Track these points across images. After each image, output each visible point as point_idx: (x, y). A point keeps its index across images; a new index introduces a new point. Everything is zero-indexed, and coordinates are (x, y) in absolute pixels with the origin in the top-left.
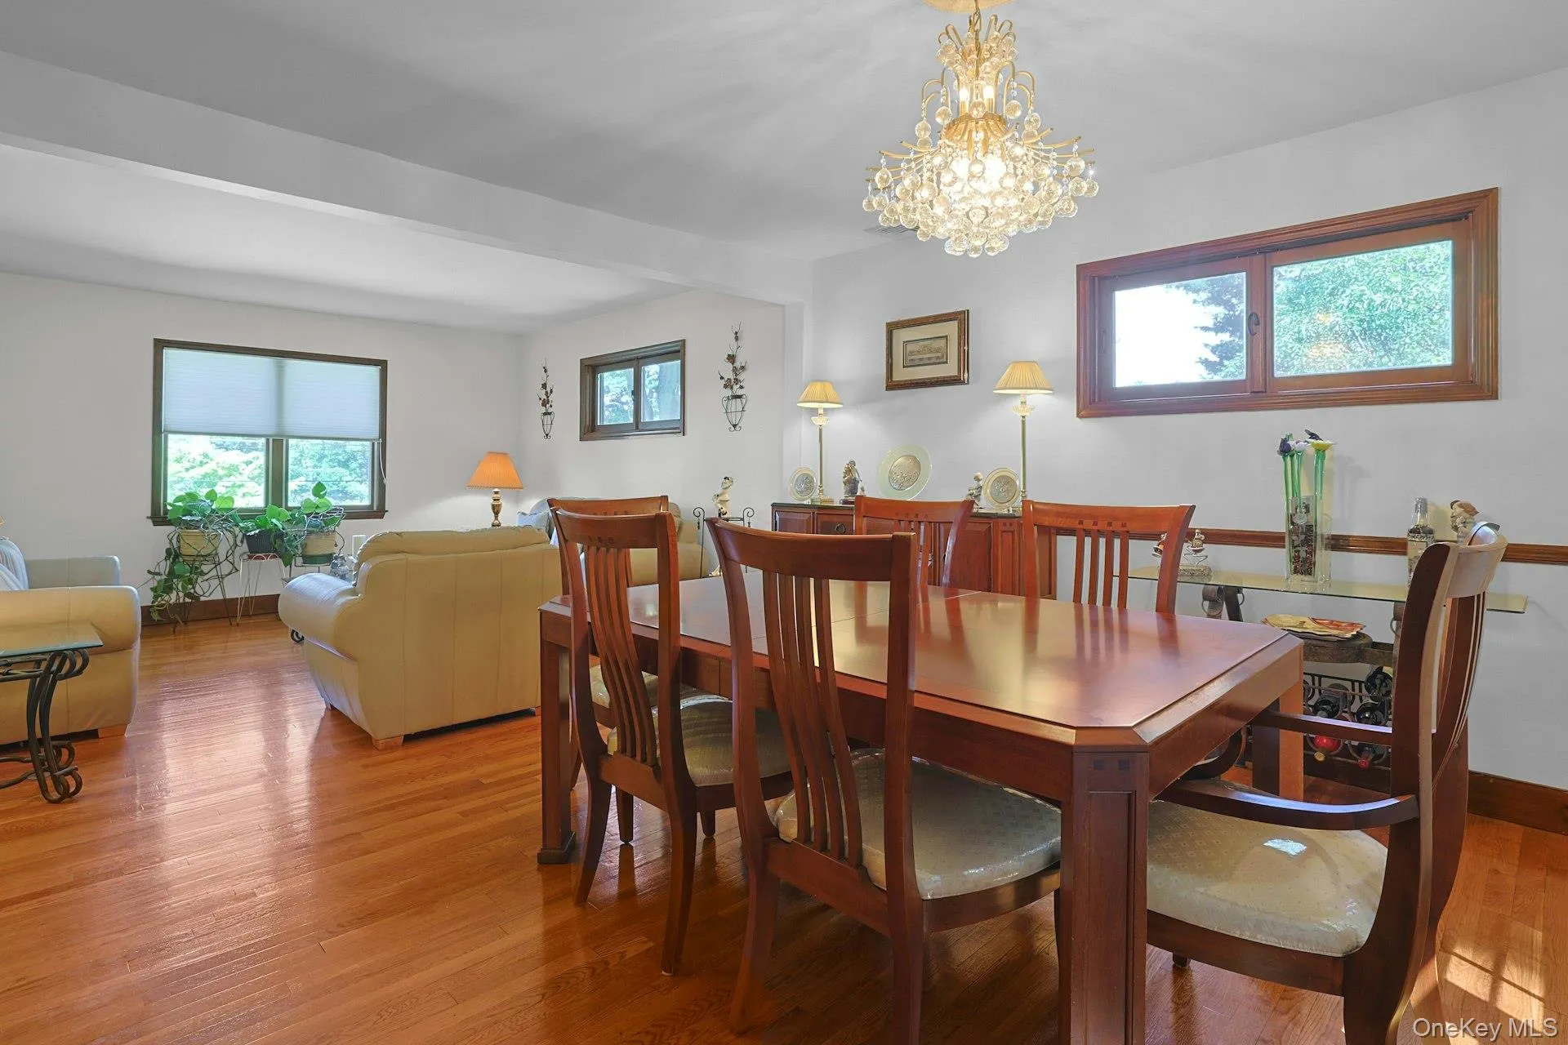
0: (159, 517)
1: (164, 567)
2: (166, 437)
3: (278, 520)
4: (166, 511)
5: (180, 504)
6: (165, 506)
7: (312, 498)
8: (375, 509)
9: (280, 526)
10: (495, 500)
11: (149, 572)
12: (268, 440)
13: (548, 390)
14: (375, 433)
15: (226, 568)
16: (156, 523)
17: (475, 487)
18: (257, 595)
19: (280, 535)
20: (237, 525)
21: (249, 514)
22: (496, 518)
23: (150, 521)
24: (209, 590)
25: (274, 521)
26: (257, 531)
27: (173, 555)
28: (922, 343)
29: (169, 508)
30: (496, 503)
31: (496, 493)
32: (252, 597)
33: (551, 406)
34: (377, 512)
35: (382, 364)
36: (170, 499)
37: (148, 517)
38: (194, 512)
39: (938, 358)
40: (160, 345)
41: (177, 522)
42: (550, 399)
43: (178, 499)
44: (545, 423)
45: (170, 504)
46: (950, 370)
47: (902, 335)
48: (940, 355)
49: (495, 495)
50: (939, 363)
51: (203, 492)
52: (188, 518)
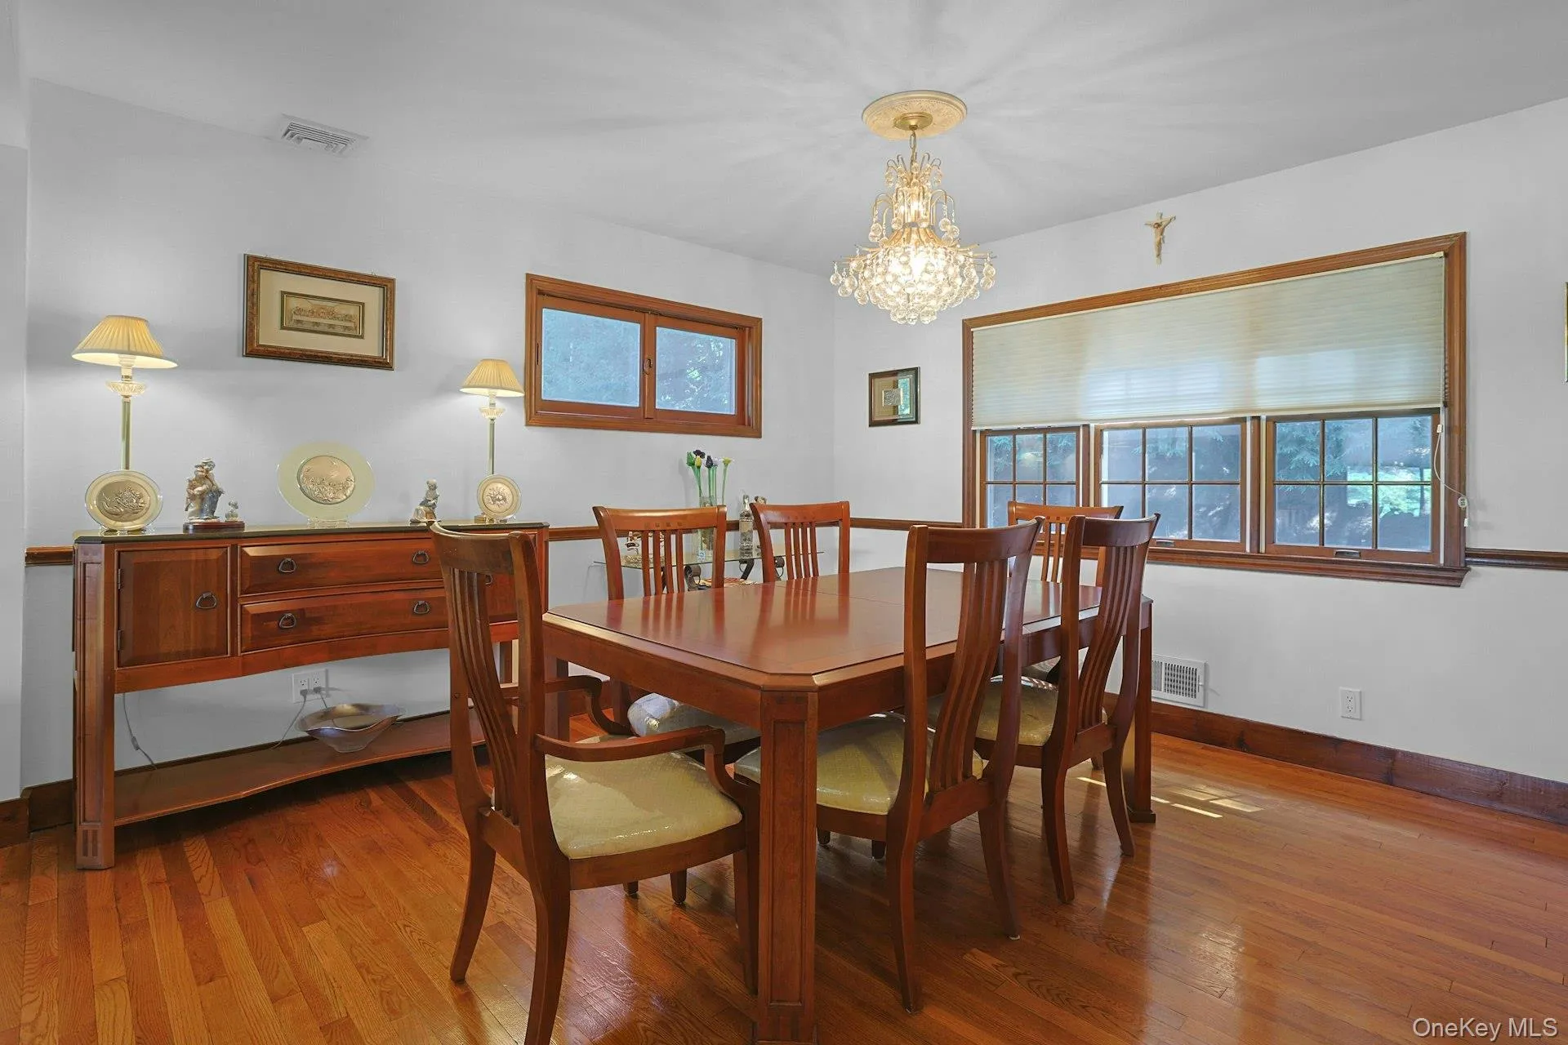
28: (317, 302)
39: (346, 328)
46: (369, 346)
47: (273, 284)
48: (352, 325)
50: (350, 336)
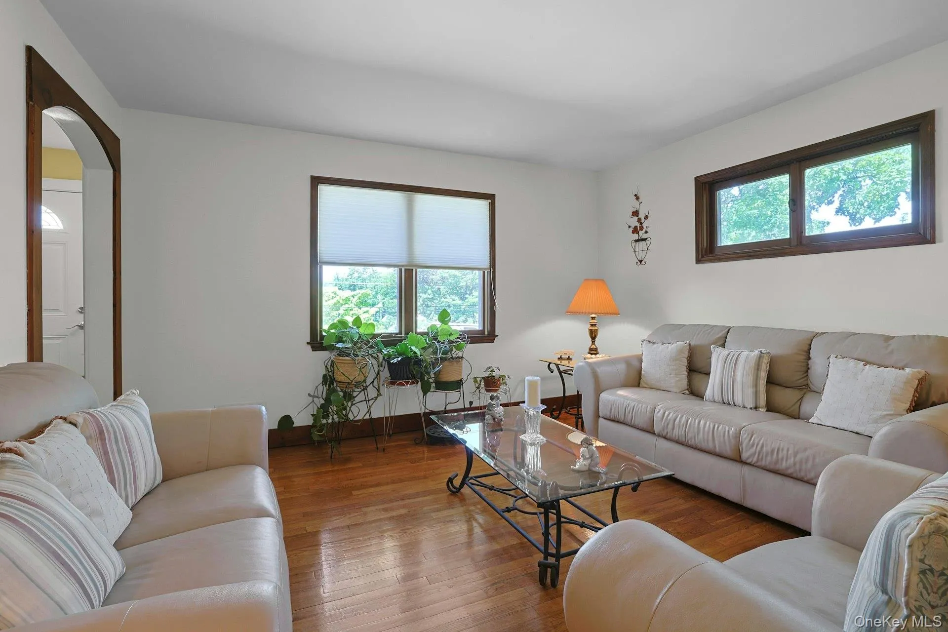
0: (317, 342)
1: (323, 391)
2: (321, 268)
3: (417, 347)
4: (322, 337)
5: (333, 331)
6: (321, 332)
7: (438, 324)
8: (486, 333)
9: (418, 353)
10: (592, 325)
11: (309, 395)
12: (401, 270)
13: (642, 216)
14: (486, 263)
15: (372, 392)
16: (314, 349)
17: (573, 313)
18: (395, 415)
19: (418, 362)
20: (381, 352)
21: (390, 341)
22: (593, 342)
23: (309, 347)
24: (358, 412)
25: (413, 348)
26: (399, 359)
27: (328, 380)
29: (324, 334)
30: (593, 328)
31: (593, 318)
32: (392, 417)
33: (646, 232)
34: (487, 336)
35: (490, 198)
36: (325, 327)
37: (308, 343)
38: (344, 339)
40: (316, 181)
41: (330, 348)
42: (644, 225)
43: (333, 326)
44: (637, 250)
45: (325, 331)
49: (592, 321)
51: (350, 319)
52: (340, 345)
